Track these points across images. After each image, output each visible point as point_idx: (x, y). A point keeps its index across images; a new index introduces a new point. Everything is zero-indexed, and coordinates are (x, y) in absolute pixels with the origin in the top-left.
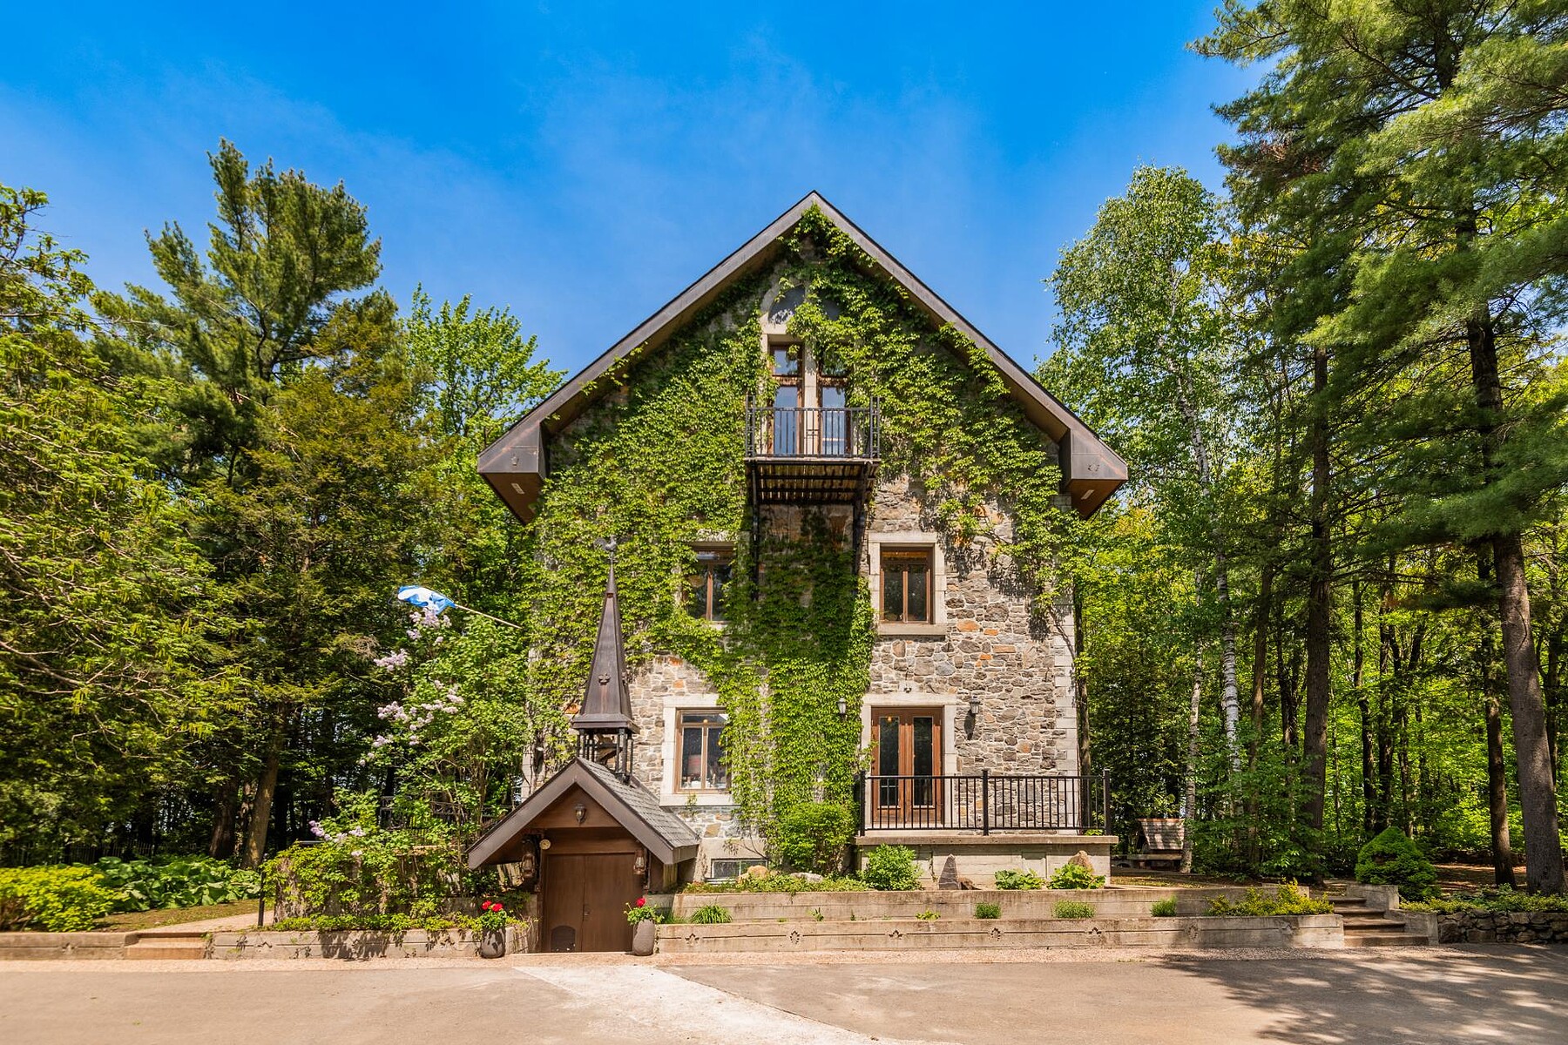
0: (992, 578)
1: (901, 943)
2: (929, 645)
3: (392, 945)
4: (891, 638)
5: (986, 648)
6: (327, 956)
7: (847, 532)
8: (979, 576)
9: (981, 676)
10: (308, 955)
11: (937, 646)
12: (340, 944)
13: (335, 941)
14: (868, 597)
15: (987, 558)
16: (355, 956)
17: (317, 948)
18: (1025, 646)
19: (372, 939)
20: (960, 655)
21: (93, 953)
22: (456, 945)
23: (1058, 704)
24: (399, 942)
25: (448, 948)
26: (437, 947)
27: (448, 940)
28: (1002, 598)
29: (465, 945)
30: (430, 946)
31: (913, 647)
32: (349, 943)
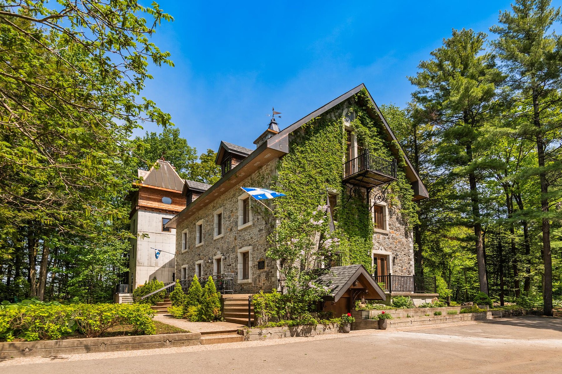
0: (397, 219)
1: (430, 323)
2: (384, 236)
3: (313, 330)
4: (376, 233)
5: (397, 239)
6: (292, 336)
7: (365, 197)
8: (394, 217)
9: (396, 247)
10: (285, 336)
11: (386, 237)
12: (296, 331)
13: (294, 330)
14: (372, 219)
15: (396, 212)
16: (301, 335)
17: (288, 333)
18: (404, 240)
19: (306, 328)
20: (391, 240)
21: (183, 343)
22: (332, 329)
23: (411, 257)
24: (315, 329)
25: (329, 331)
26: (326, 330)
27: (329, 328)
28: (399, 225)
29: (334, 329)
30: (324, 330)
31: (381, 236)
32: (299, 330)
